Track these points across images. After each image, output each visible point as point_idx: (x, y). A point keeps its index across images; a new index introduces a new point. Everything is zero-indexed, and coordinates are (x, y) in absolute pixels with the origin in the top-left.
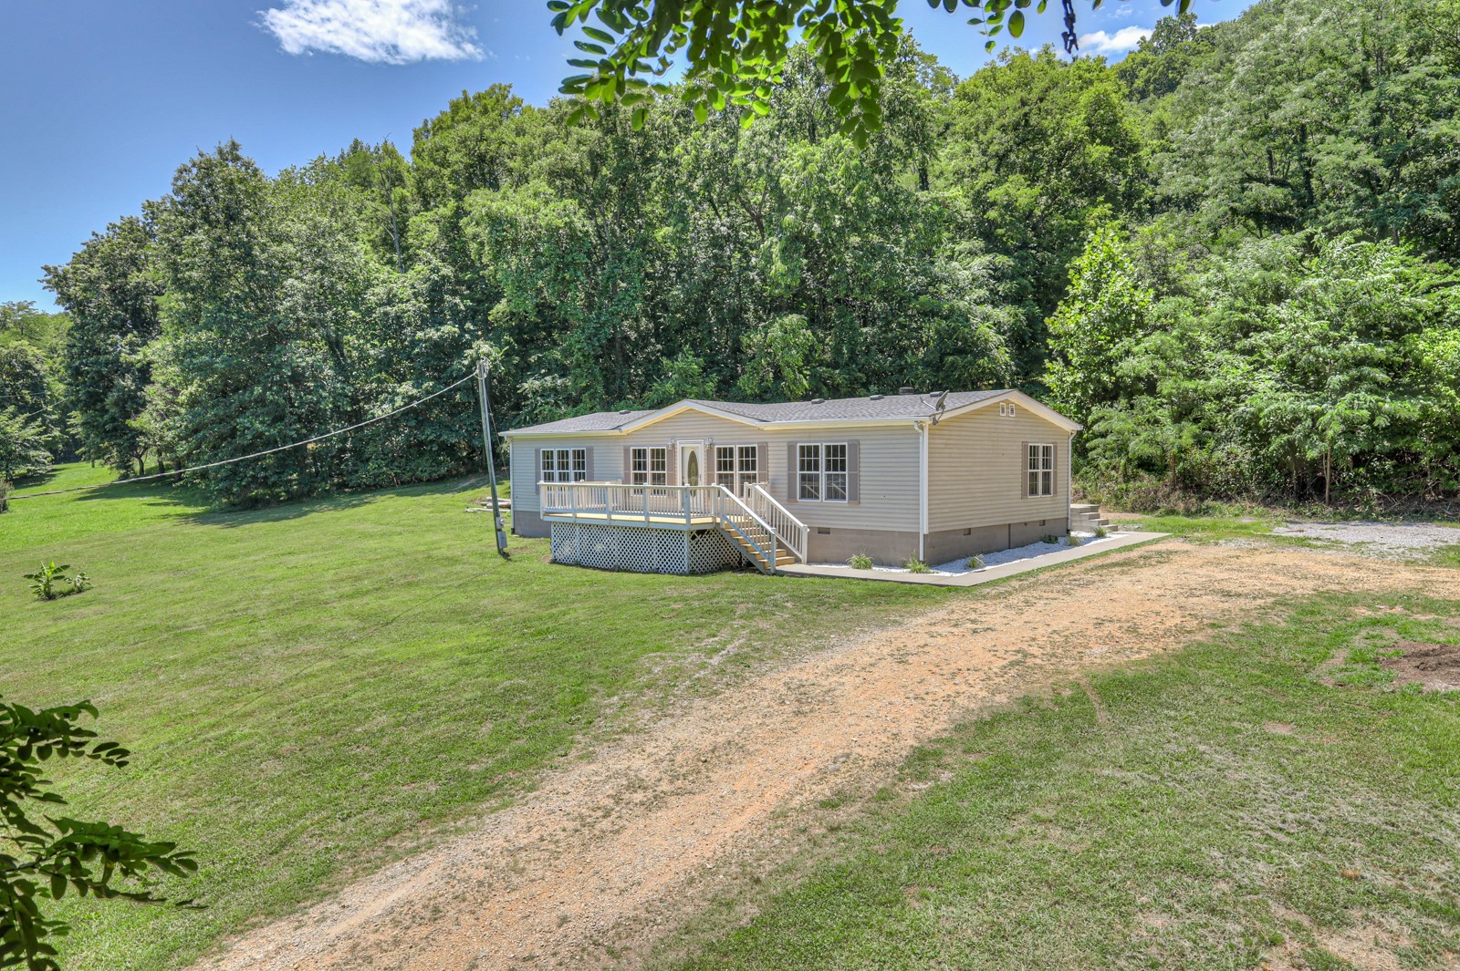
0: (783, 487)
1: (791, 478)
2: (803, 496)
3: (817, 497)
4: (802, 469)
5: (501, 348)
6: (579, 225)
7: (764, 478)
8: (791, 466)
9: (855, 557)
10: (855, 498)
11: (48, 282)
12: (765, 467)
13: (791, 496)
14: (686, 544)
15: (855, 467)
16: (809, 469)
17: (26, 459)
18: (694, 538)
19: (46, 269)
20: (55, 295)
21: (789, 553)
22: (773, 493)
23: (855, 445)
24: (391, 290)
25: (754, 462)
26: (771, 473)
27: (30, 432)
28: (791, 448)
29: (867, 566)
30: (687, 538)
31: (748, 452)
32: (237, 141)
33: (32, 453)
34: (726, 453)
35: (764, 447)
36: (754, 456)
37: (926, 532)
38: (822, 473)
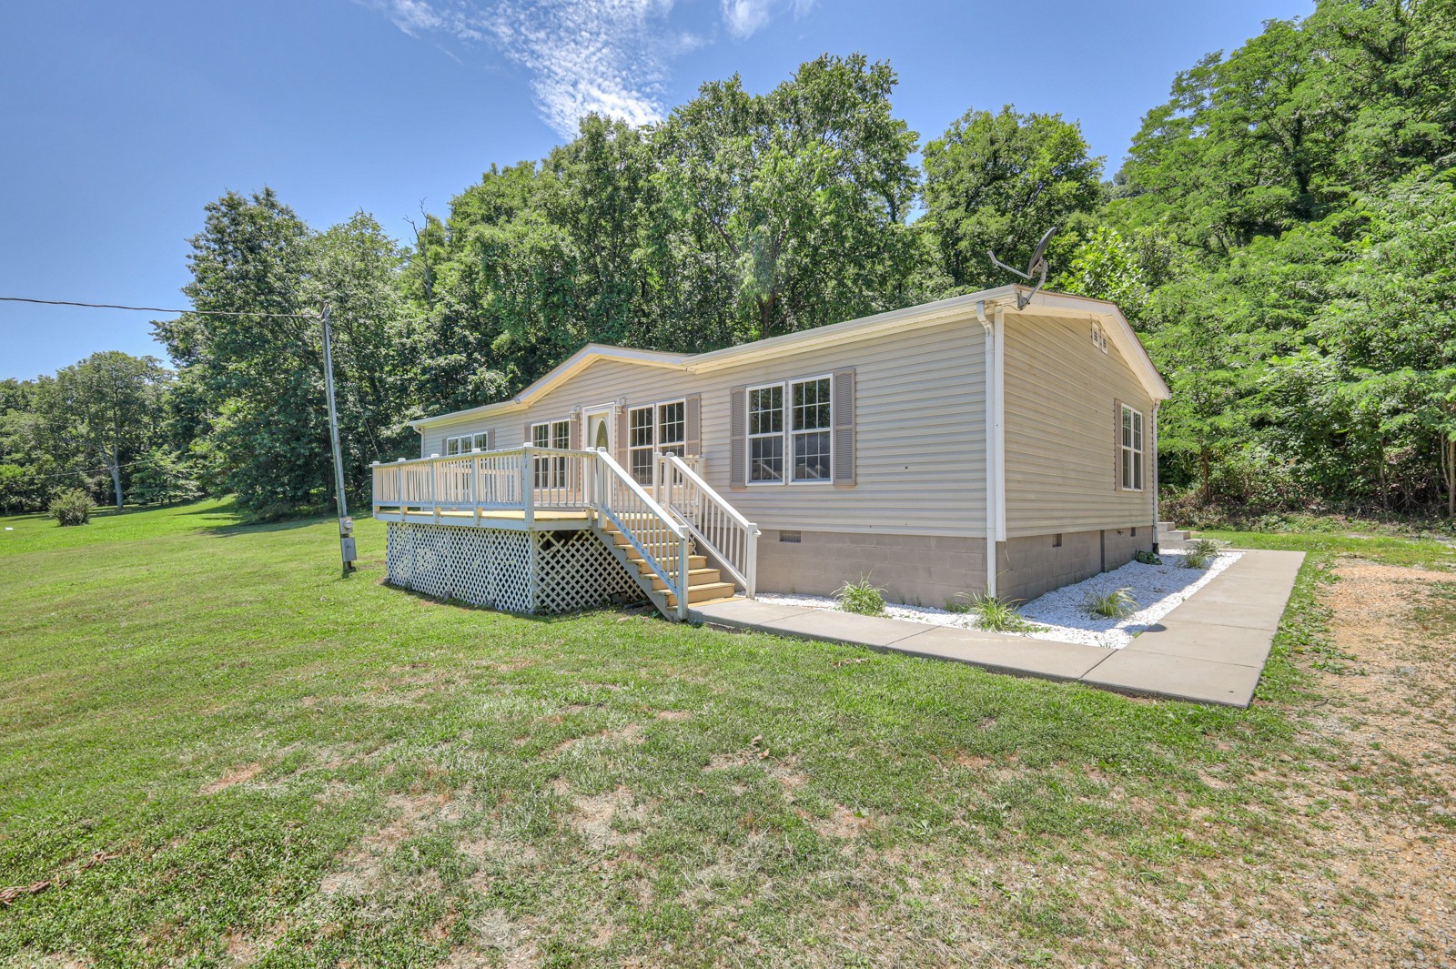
0: (724, 465)
1: (736, 446)
2: (755, 478)
3: (778, 479)
4: (754, 431)
5: (506, 376)
6: (566, 251)
7: (696, 450)
8: (736, 429)
9: (848, 587)
10: (848, 474)
11: (157, 335)
12: (696, 433)
13: (736, 479)
14: (533, 557)
15: (848, 416)
16: (765, 430)
17: (177, 487)
18: (547, 545)
19: (154, 323)
20: (165, 345)
21: (725, 576)
22: (709, 476)
23: (847, 378)
24: (410, 323)
25: (681, 426)
26: (707, 439)
27: (181, 467)
28: (736, 396)
29: (874, 608)
30: (533, 546)
31: (673, 413)
32: (271, 189)
33: (181, 482)
34: (643, 417)
35: (696, 401)
36: (681, 417)
37: (1001, 537)
38: (788, 434)
